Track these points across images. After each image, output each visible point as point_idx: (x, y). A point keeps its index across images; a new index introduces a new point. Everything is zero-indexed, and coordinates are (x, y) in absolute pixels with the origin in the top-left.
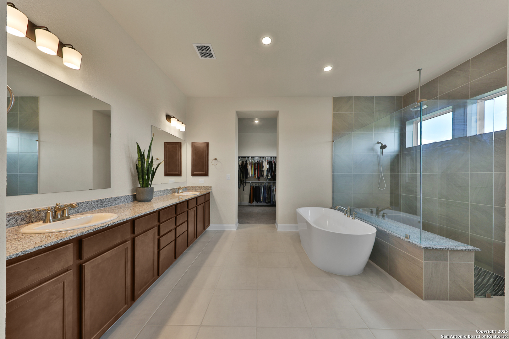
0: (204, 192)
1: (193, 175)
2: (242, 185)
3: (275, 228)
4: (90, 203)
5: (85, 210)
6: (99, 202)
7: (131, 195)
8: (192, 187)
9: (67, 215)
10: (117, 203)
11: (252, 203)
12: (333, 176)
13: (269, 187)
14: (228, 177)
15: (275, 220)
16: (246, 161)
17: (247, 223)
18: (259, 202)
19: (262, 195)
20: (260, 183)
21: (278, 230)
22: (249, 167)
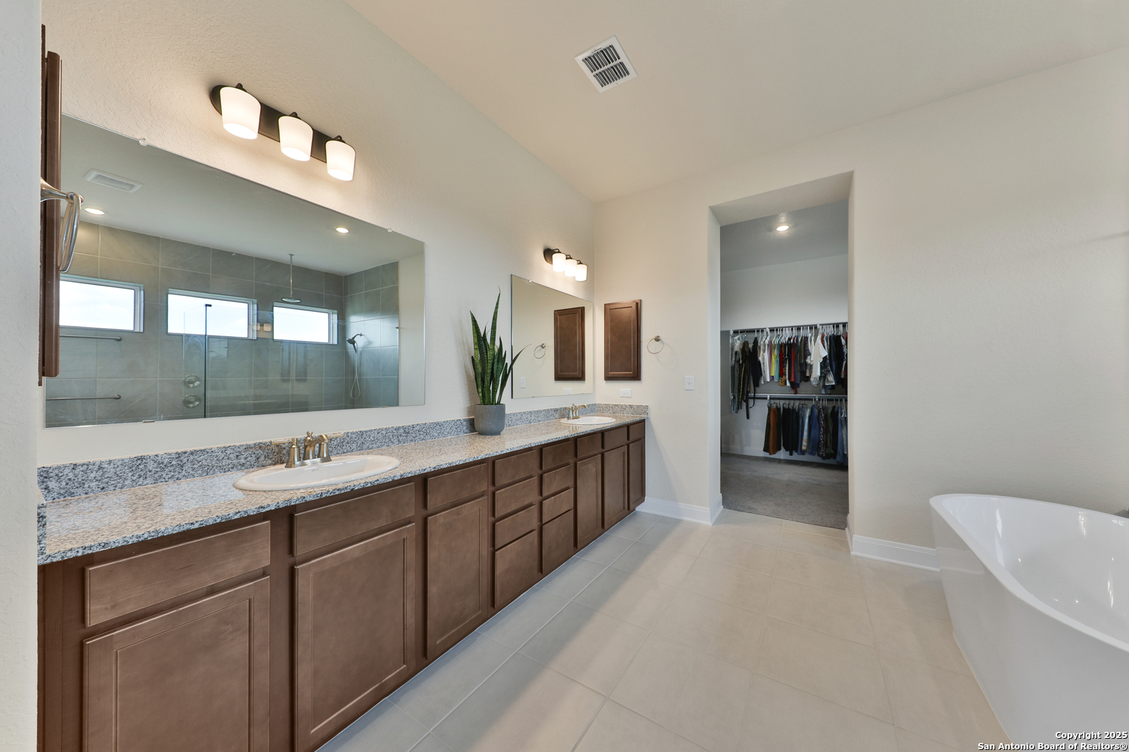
0: (628, 418)
1: (608, 378)
2: (744, 404)
3: (845, 545)
4: (384, 432)
5: (374, 446)
6: (402, 431)
7: (465, 420)
8: (605, 405)
9: (325, 456)
10: (436, 434)
11: (774, 453)
13: (830, 411)
14: (689, 383)
15: (847, 515)
16: (756, 342)
17: (750, 508)
18: (796, 451)
19: (805, 434)
20: (800, 399)
21: (852, 553)
22: (764, 357)
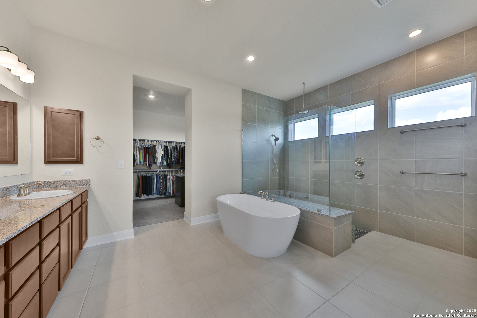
1: (49, 162)
11: (141, 197)
12: (242, 163)
14: (121, 165)
18: (151, 194)
19: (155, 186)
20: (152, 172)
21: (191, 225)
